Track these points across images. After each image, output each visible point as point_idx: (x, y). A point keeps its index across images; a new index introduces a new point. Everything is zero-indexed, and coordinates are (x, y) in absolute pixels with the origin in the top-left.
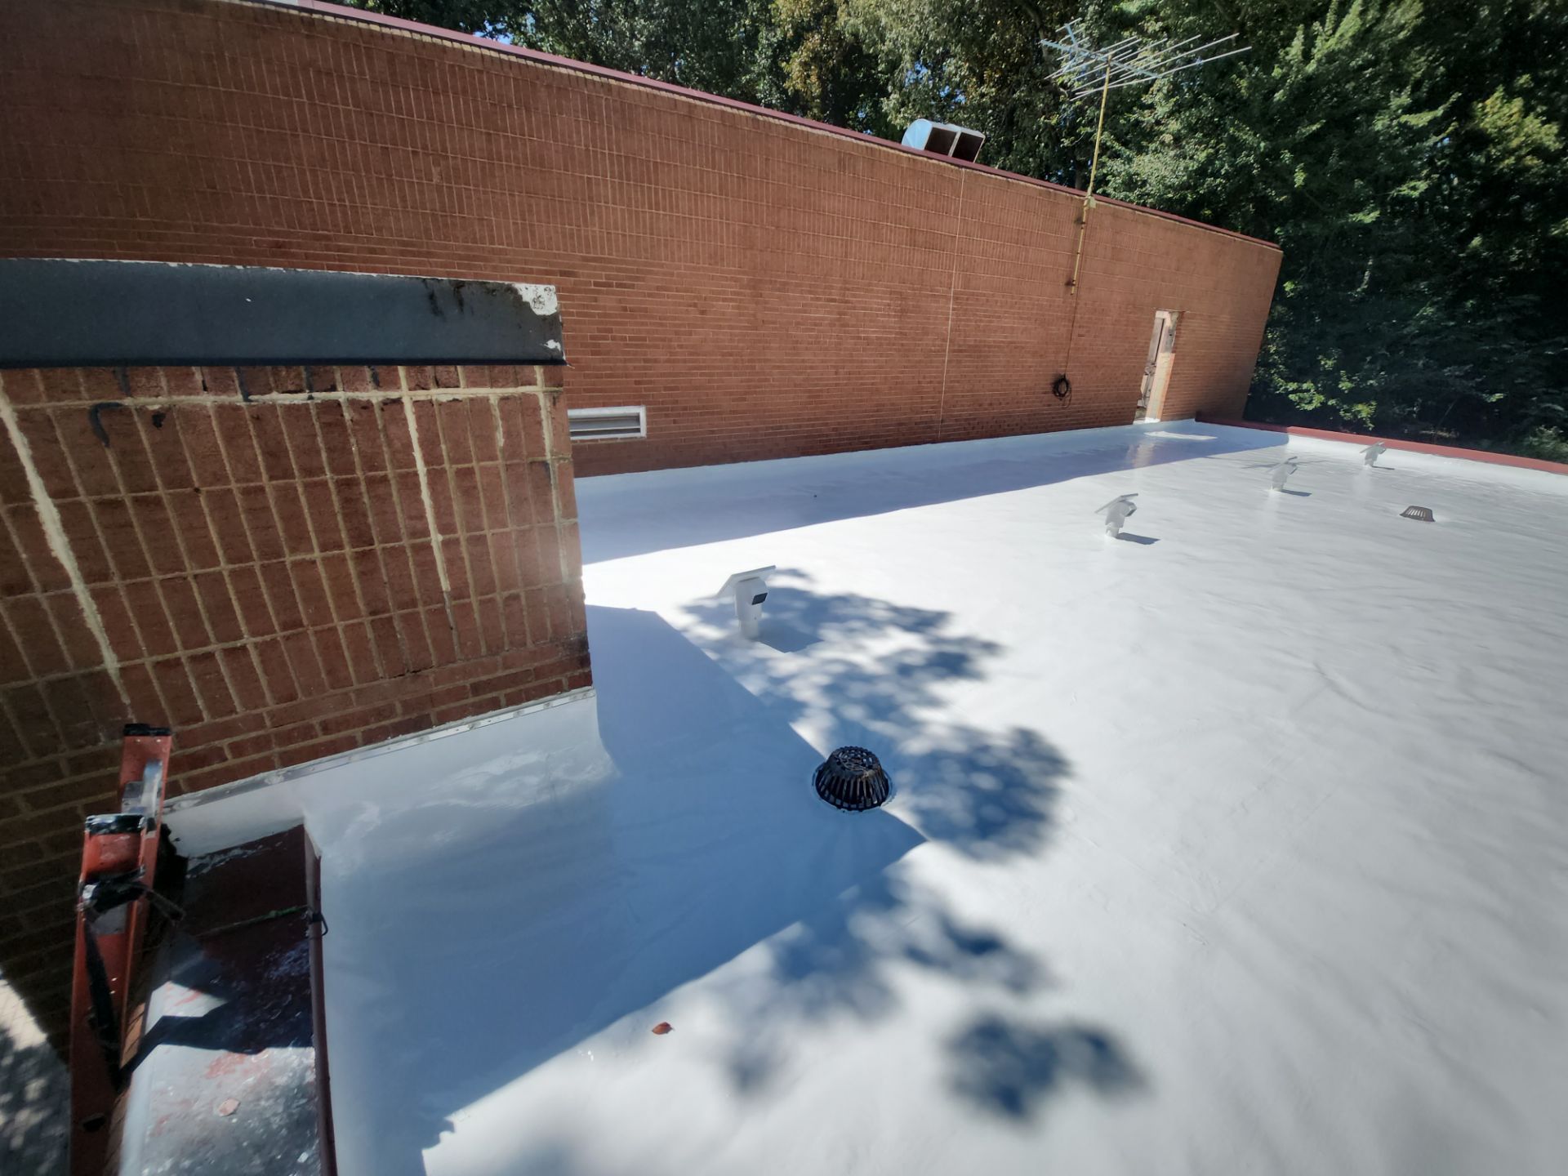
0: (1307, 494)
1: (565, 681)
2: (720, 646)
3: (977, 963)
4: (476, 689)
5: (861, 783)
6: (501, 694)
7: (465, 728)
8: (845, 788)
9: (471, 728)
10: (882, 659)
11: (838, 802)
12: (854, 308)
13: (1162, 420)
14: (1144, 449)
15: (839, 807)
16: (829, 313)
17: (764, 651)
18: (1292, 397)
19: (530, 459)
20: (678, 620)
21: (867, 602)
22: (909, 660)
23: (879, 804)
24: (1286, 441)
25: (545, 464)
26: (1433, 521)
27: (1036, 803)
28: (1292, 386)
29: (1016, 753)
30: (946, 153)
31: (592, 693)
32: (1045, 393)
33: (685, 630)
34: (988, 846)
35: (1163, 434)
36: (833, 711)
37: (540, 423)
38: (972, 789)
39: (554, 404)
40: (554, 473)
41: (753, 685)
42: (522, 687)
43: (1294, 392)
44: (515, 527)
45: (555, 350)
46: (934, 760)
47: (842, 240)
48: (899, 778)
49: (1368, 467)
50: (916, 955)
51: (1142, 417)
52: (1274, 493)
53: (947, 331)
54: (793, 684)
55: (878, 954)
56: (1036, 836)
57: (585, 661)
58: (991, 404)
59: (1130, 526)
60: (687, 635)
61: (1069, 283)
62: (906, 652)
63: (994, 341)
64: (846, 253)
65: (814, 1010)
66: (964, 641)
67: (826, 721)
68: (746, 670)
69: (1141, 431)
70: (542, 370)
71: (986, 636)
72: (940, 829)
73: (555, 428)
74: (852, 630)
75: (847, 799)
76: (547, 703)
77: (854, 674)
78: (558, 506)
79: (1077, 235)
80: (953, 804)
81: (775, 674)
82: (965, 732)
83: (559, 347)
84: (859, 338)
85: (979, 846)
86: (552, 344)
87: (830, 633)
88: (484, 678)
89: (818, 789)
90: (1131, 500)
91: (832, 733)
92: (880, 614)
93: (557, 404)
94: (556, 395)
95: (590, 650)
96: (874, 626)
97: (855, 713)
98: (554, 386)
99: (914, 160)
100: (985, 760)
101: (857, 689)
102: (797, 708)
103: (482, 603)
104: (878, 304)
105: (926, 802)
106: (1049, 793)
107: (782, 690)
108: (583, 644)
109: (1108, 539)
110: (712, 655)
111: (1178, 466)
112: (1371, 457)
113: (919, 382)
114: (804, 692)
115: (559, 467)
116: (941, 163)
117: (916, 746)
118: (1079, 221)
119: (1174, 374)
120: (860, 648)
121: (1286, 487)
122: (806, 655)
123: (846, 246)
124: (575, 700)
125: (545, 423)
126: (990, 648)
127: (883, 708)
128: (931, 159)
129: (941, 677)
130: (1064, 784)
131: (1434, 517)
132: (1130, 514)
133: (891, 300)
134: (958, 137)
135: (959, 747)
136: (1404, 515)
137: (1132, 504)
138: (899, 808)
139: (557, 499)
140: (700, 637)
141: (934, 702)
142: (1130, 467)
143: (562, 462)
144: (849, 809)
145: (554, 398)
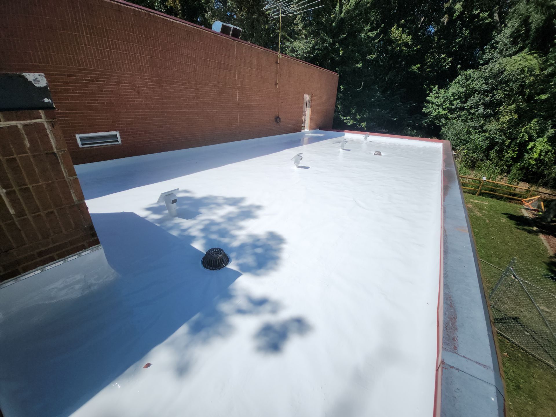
0: (350, 150)
1: (86, 244)
2: (160, 221)
3: (261, 308)
4: (40, 254)
5: (218, 260)
6: (54, 254)
7: (39, 272)
8: (213, 263)
9: (42, 271)
10: (222, 217)
11: (211, 268)
12: (201, 92)
13: (310, 130)
14: (306, 139)
15: (211, 270)
16: (191, 93)
17: (178, 220)
18: (345, 121)
19: (46, 152)
20: (142, 214)
21: (216, 198)
22: (231, 216)
23: (226, 266)
24: (344, 135)
25: (54, 154)
26: (381, 155)
27: (275, 254)
28: (345, 118)
29: (268, 239)
30: (229, 35)
31: (100, 247)
32: (273, 122)
33: (146, 217)
34: (262, 271)
35: (310, 135)
36: (205, 237)
37: (47, 135)
38: (256, 254)
39: (53, 127)
40: (60, 157)
41: (175, 233)
42: (64, 250)
43: (345, 120)
44: (44, 182)
45: (49, 102)
46: (242, 247)
47: (193, 65)
48: (232, 255)
49: (365, 141)
50: (241, 312)
51: (304, 129)
52: (341, 150)
53: (237, 100)
54: (190, 230)
55: (227, 315)
56: (276, 264)
57: (94, 234)
58: (255, 126)
59: (302, 164)
60: (147, 219)
61: (276, 84)
62: (230, 213)
63: (254, 104)
64: (195, 70)
65: (205, 341)
66: (251, 206)
67: (203, 241)
68: (171, 228)
69: (304, 134)
70: (43, 112)
71: (258, 203)
72: (245, 269)
73: (56, 138)
74: (211, 208)
75: (214, 266)
76: (79, 255)
77: (213, 223)
78: (65, 171)
79: (277, 68)
80: (250, 260)
81: (183, 228)
82: (251, 236)
83: (50, 101)
84: (205, 103)
85: (259, 271)
86: (46, 100)
87: (203, 210)
88: (43, 249)
89: (203, 265)
90: (301, 155)
91: (205, 245)
92: (220, 201)
93: (55, 127)
94: (53, 123)
95: (95, 230)
96: (219, 205)
97: (214, 237)
98: (51, 119)
99: (216, 36)
100: (259, 243)
101: (214, 228)
102: (193, 238)
103: (34, 217)
104: (210, 90)
105: (241, 261)
106: (279, 250)
107: (186, 233)
108: (92, 228)
109: (295, 168)
110: (158, 225)
111: (315, 144)
112: (366, 138)
113: (230, 119)
114: (194, 232)
115: (62, 155)
116: (227, 38)
117: (236, 244)
118: (277, 62)
119: (312, 115)
120: (215, 214)
121: (345, 148)
122: (195, 219)
123: (195, 68)
124: (93, 251)
125: (50, 136)
126: (259, 207)
127: (223, 233)
128: (223, 36)
129: (243, 219)
130: (284, 246)
131: (382, 154)
132: (301, 159)
133: (215, 88)
134: (232, 29)
135: (249, 241)
136: (374, 154)
137: (301, 156)
138: (232, 266)
139: (64, 169)
140: (153, 219)
141: (241, 228)
142: (302, 145)
143: (63, 152)
144: (215, 270)
145: (53, 124)
